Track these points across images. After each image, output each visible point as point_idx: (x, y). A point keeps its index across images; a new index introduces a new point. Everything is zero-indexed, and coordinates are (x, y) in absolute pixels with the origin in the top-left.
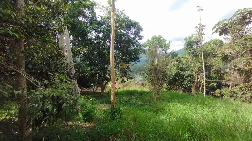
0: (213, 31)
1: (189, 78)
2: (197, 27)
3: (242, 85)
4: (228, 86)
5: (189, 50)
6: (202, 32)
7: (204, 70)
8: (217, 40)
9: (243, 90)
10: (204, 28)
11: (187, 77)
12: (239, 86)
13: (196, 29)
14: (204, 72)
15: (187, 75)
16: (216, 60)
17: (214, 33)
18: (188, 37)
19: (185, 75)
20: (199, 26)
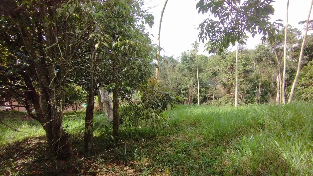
0: (205, 49)
1: (184, 91)
2: (193, 44)
3: (225, 96)
4: (212, 99)
5: (186, 65)
6: (197, 49)
7: (198, 84)
8: (203, 56)
9: (226, 100)
10: (199, 46)
11: (183, 90)
12: (224, 97)
13: (192, 46)
14: (198, 85)
15: (183, 88)
16: (203, 75)
17: (205, 50)
18: (184, 52)
19: (181, 89)
20: (195, 43)
